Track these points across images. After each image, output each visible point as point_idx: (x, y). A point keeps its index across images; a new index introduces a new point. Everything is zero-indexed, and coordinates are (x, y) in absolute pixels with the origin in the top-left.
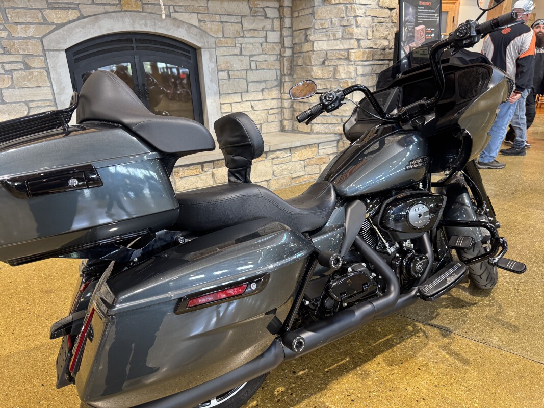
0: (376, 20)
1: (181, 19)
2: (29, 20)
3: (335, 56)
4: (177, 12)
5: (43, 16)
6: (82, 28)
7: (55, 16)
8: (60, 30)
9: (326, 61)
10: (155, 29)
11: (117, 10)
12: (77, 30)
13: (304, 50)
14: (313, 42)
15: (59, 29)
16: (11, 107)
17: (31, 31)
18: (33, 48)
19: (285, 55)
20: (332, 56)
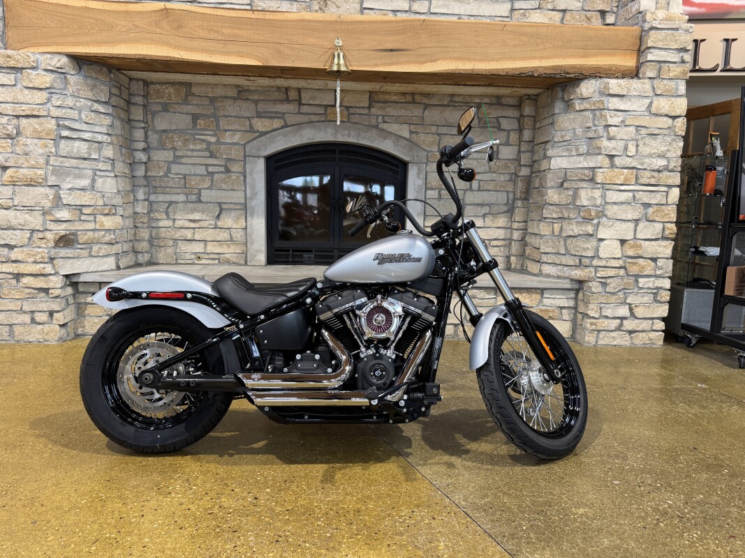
0: (644, 131)
1: (389, 130)
2: (237, 127)
3: (577, 176)
4: (386, 122)
5: (250, 124)
6: (284, 136)
7: (260, 125)
8: (263, 138)
9: (564, 183)
10: (358, 140)
11: (322, 119)
12: (279, 138)
13: (542, 169)
14: (551, 158)
15: (262, 136)
16: (205, 206)
17: (237, 137)
18: (236, 153)
19: (520, 174)
20: (571, 176)
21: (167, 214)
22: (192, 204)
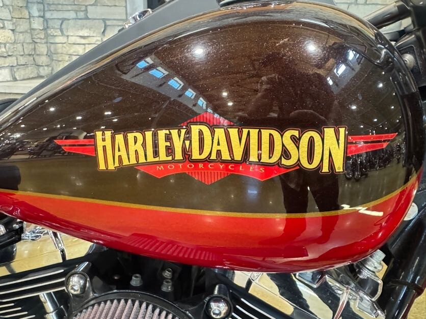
16: (92, 22)
21: (61, 30)
22: (80, 21)
